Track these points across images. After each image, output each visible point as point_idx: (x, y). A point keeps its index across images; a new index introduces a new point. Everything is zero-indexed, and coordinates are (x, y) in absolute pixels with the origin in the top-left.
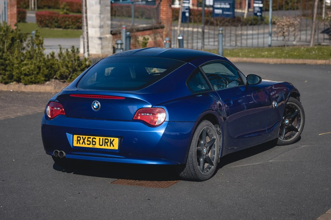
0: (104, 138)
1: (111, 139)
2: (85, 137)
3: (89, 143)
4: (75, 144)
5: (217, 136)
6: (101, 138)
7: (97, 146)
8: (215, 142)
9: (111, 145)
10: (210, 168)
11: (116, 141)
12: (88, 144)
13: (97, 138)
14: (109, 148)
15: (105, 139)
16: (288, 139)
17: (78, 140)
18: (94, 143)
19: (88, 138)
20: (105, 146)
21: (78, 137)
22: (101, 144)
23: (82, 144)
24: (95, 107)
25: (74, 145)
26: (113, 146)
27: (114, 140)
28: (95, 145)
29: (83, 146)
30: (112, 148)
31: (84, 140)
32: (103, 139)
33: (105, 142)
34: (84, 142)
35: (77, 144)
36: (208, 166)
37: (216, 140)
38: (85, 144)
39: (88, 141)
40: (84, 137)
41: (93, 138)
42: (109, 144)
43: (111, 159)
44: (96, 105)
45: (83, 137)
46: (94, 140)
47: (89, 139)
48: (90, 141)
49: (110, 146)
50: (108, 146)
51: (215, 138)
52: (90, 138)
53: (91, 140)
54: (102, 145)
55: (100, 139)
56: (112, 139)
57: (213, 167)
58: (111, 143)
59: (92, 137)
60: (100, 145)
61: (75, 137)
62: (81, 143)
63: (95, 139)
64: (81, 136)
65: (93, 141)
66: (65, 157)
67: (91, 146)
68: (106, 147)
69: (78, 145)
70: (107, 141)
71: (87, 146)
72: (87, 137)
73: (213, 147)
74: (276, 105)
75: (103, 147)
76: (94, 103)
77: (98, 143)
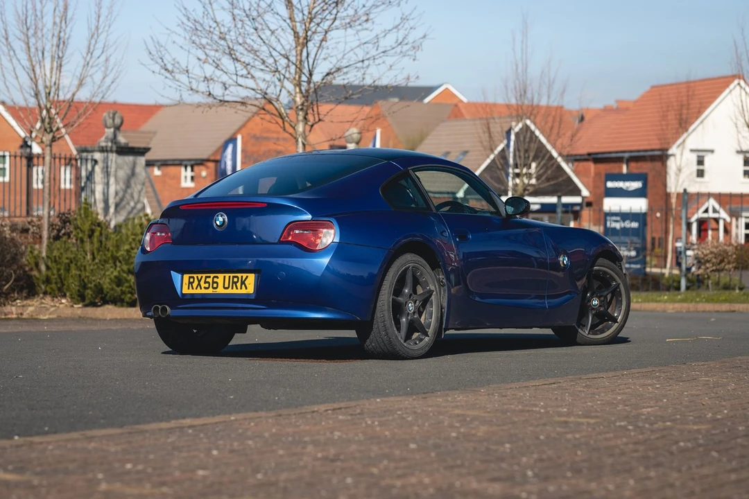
0: (232, 275)
1: (242, 277)
2: (202, 277)
3: (207, 285)
4: (185, 291)
5: (435, 287)
6: (227, 275)
7: (221, 290)
8: (433, 297)
9: (243, 286)
10: (421, 340)
11: (251, 279)
12: (205, 288)
13: (221, 276)
14: (239, 291)
15: (234, 277)
16: (597, 334)
17: (190, 283)
18: (215, 285)
19: (206, 277)
20: (232, 288)
21: (190, 277)
22: (226, 286)
23: (196, 289)
24: (218, 223)
25: (183, 292)
26: (246, 288)
27: (247, 277)
28: (216, 288)
29: (199, 291)
30: (244, 291)
31: (199, 281)
32: (230, 277)
33: (233, 282)
34: (199, 284)
35: (189, 289)
36: (419, 336)
37: (434, 293)
38: (201, 289)
39: (205, 282)
40: (200, 276)
41: (214, 277)
42: (239, 284)
43: (243, 311)
44: (221, 219)
45: (197, 277)
46: (215, 280)
47: (208, 280)
48: (209, 283)
49: (241, 288)
50: (237, 288)
51: (432, 289)
52: (210, 277)
53: (210, 280)
54: (227, 288)
55: (225, 277)
56: (245, 275)
57: (427, 339)
58: (243, 283)
59: (212, 275)
60: (225, 288)
61: (186, 277)
62: (195, 287)
63: (217, 277)
64: (195, 276)
65: (213, 282)
66: (169, 316)
67: (210, 291)
68: (235, 291)
69: (191, 291)
70: (235, 280)
71: (204, 291)
72: (204, 276)
73: (428, 305)
74: (565, 262)
75: (230, 291)
76: (218, 216)
77: (222, 285)
